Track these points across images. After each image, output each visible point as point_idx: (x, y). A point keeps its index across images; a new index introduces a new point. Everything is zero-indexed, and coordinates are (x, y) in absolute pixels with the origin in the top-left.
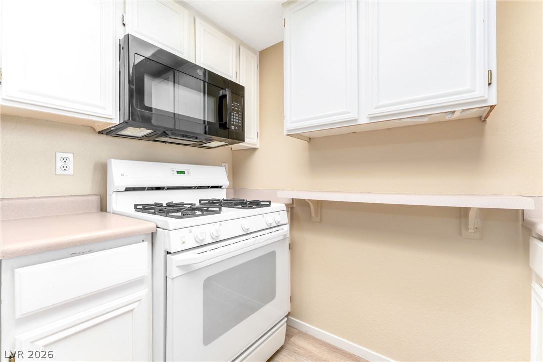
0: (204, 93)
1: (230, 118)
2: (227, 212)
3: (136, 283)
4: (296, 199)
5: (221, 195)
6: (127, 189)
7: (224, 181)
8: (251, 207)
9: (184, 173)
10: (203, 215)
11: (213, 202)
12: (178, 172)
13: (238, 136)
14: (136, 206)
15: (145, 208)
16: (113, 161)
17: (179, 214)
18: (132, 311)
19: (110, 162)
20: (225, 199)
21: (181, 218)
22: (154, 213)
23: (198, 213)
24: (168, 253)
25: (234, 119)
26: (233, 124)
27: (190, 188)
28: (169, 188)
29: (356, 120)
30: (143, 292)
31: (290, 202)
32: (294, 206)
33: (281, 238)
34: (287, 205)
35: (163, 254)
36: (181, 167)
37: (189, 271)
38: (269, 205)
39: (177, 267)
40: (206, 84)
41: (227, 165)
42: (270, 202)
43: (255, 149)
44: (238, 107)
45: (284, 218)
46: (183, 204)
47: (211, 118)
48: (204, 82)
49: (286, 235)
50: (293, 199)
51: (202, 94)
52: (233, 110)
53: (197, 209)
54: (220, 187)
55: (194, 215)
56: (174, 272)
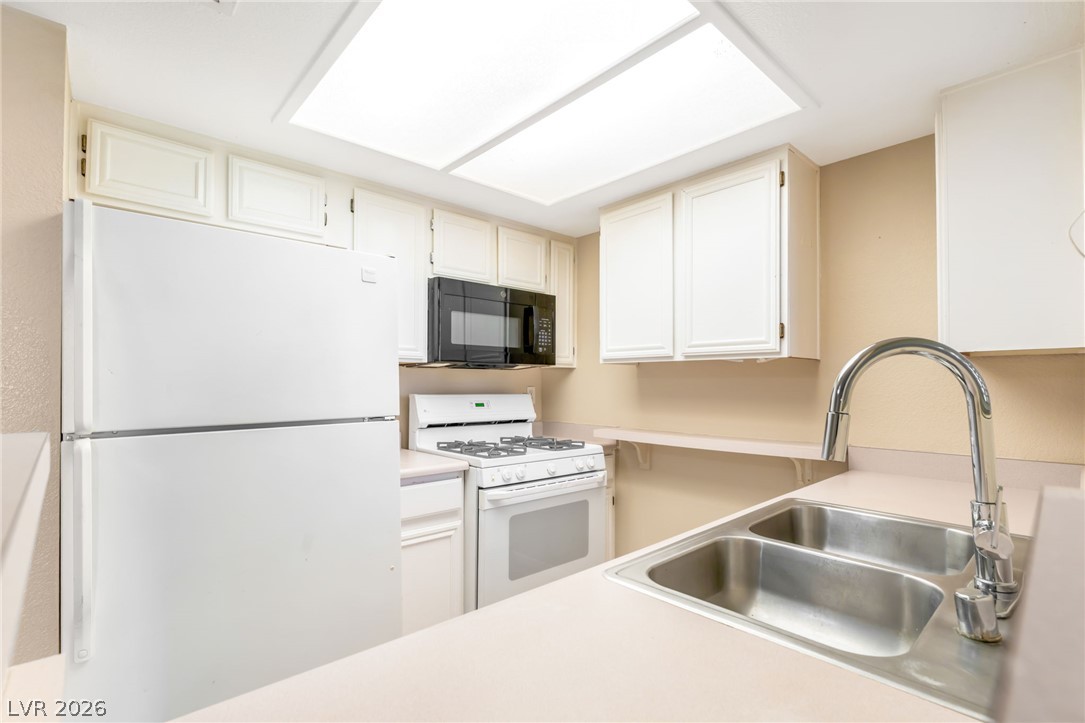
0: (506, 315)
1: (538, 338)
2: (533, 453)
3: (450, 514)
4: (622, 441)
5: (526, 431)
6: (430, 426)
7: (530, 414)
8: (561, 448)
9: (482, 405)
10: (508, 455)
11: (517, 440)
12: (477, 405)
13: (548, 359)
14: (438, 444)
15: (451, 446)
16: (417, 397)
17: (486, 454)
18: (450, 537)
19: (414, 397)
20: (531, 436)
21: (489, 457)
22: (461, 452)
23: (503, 453)
24: (480, 488)
25: (542, 339)
26: (541, 346)
27: (489, 423)
28: (468, 424)
29: (672, 357)
30: (458, 523)
31: (615, 443)
32: (619, 447)
33: (595, 485)
34: (605, 448)
35: (476, 489)
36: (480, 398)
37: (498, 506)
38: (582, 447)
39: (489, 501)
40: (508, 305)
41: (533, 389)
42: (583, 443)
43: (571, 370)
44: (547, 324)
45: (600, 462)
46: (484, 443)
47: (515, 343)
48: (505, 304)
49: (603, 482)
50: (617, 441)
51: (502, 318)
52: (542, 328)
53: (502, 449)
54: (525, 421)
55: (499, 455)
56: (485, 505)
